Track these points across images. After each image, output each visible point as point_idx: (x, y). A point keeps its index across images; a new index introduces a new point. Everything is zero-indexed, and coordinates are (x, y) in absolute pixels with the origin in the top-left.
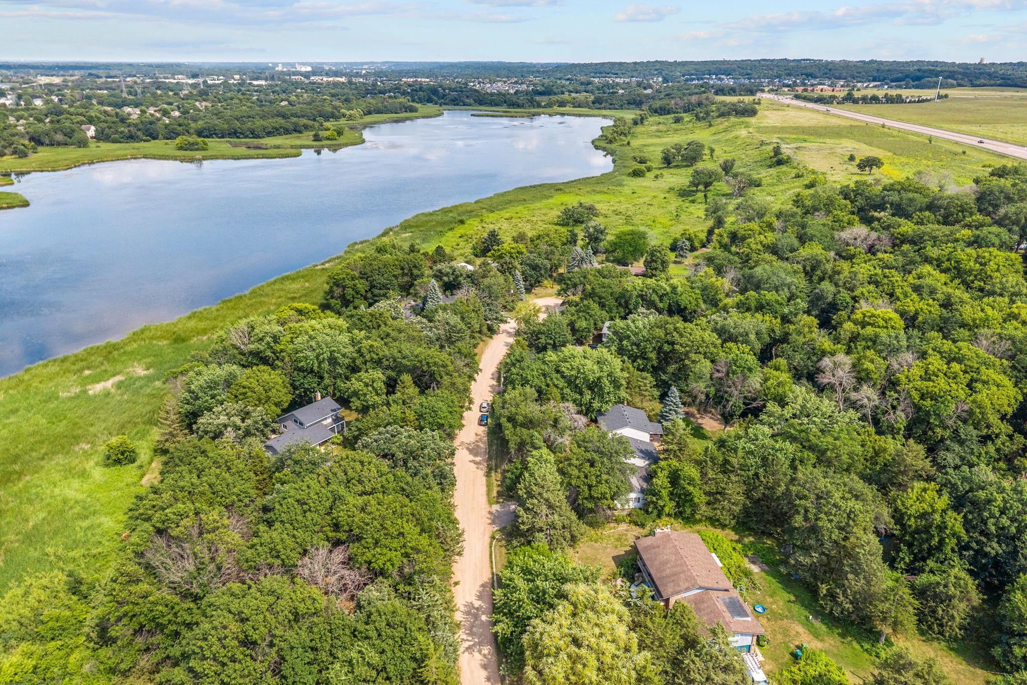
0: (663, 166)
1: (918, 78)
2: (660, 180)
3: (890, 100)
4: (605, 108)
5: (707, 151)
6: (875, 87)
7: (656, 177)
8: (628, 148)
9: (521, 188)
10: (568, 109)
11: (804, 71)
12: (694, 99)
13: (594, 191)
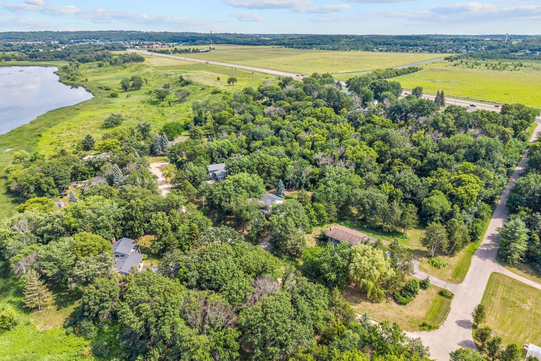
0: (122, 90)
1: (193, 41)
2: (130, 98)
3: (195, 51)
4: (41, 60)
5: (144, 81)
6: (176, 45)
7: (127, 96)
8: (87, 82)
9: (50, 111)
10: (12, 62)
11: (138, 37)
12: (100, 53)
13: (101, 107)
